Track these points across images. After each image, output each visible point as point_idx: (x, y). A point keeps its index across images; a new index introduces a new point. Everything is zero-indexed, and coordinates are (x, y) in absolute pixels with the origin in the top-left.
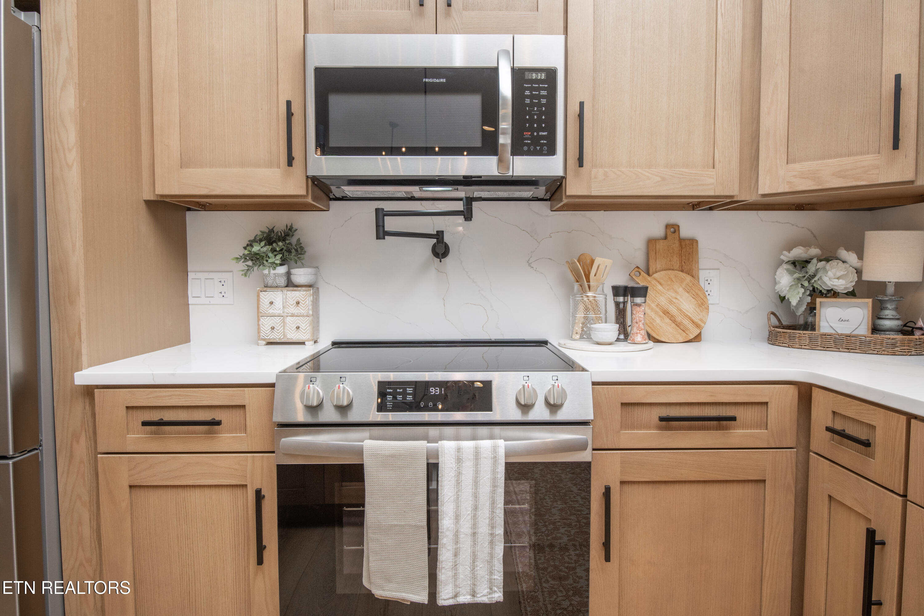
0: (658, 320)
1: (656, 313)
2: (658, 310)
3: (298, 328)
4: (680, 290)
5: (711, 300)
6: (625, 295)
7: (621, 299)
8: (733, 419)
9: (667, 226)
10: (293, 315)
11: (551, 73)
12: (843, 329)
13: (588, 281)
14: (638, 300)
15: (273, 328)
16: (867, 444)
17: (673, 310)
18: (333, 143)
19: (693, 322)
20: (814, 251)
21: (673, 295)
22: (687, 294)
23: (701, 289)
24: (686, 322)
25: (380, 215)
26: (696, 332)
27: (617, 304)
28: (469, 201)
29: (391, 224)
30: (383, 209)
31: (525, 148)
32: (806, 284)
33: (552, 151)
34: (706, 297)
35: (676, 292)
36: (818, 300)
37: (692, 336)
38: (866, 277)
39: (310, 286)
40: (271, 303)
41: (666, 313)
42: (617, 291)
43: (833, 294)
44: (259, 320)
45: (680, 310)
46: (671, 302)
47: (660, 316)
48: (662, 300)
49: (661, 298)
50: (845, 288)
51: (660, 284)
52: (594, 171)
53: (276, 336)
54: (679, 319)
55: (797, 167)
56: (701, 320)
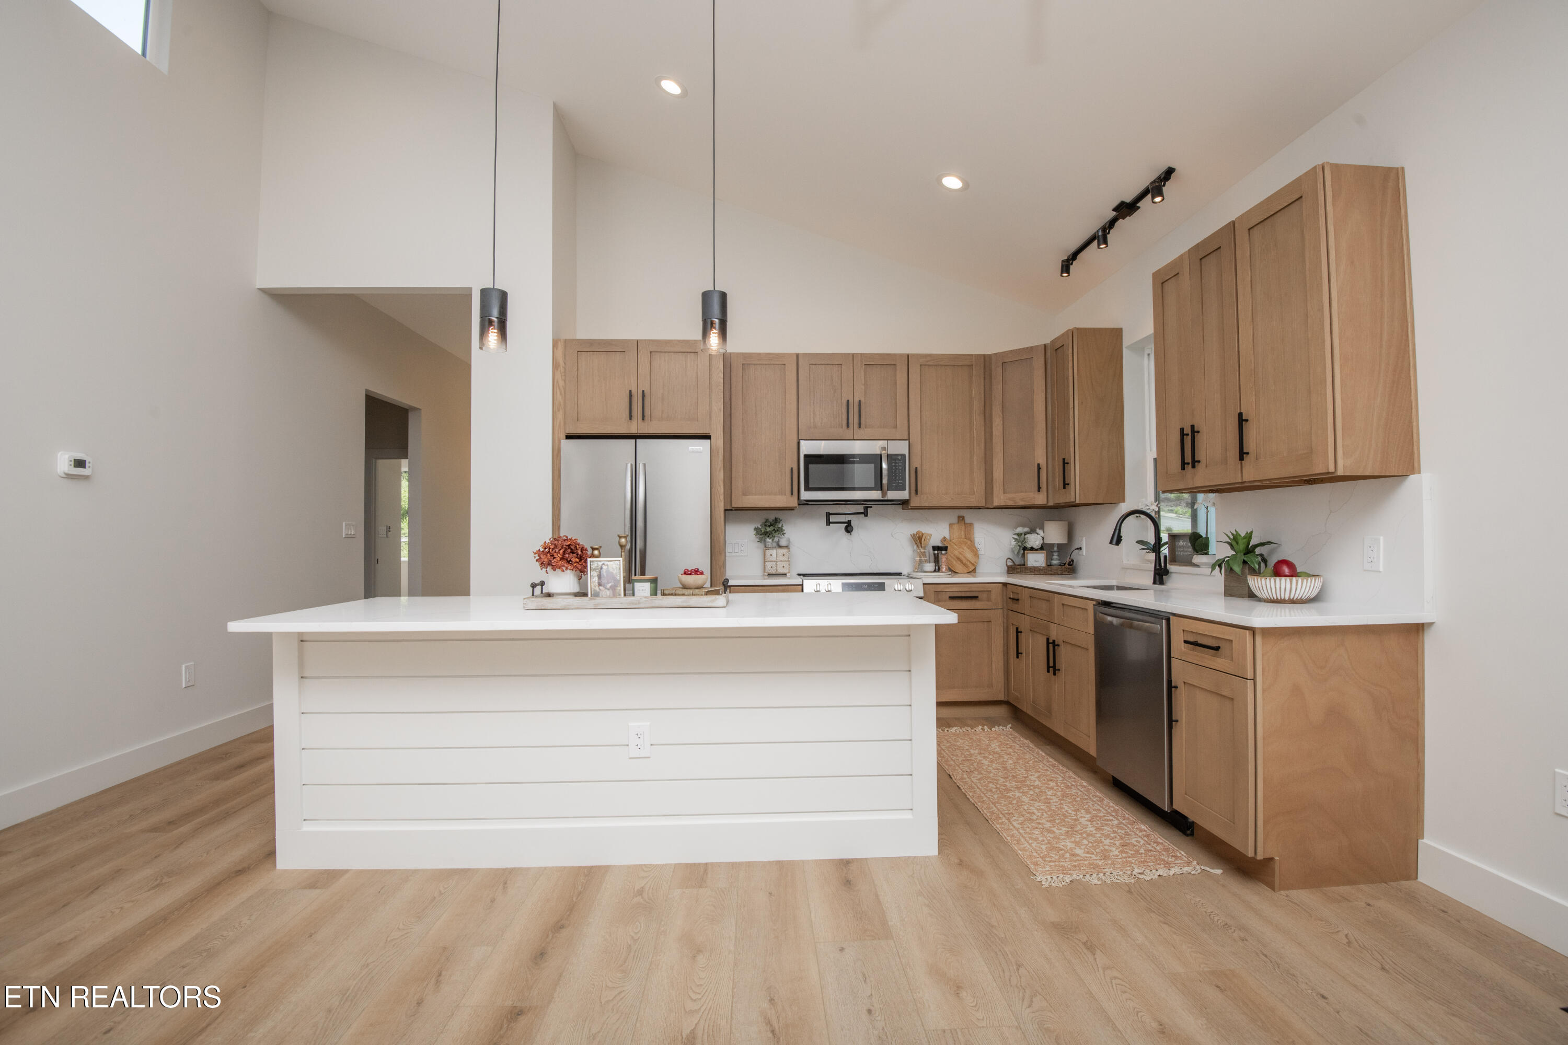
0: (954, 562)
1: (953, 558)
2: (955, 557)
3: (783, 567)
4: (965, 548)
5: (980, 552)
6: (938, 550)
7: (936, 552)
8: (977, 597)
9: (959, 517)
10: (781, 561)
11: (903, 456)
12: (1036, 564)
13: (921, 544)
14: (944, 552)
15: (772, 567)
16: (1018, 600)
17: (963, 558)
18: (810, 486)
19: (971, 563)
20: (1026, 529)
21: (962, 550)
22: (968, 550)
23: (975, 548)
24: (968, 563)
25: (828, 515)
26: (972, 568)
27: (934, 554)
28: (866, 509)
29: (832, 519)
30: (829, 513)
31: (893, 487)
32: (1021, 544)
33: (904, 489)
34: (977, 551)
35: (963, 549)
36: (1026, 552)
37: (971, 570)
38: (1046, 542)
39: (787, 547)
40: (771, 555)
41: (959, 559)
42: (934, 548)
43: (1032, 549)
44: (764, 563)
45: (964, 557)
46: (960, 553)
47: (956, 561)
48: (956, 553)
49: (956, 552)
50: (1038, 546)
51: (956, 545)
52: (922, 496)
53: (773, 571)
54: (964, 561)
55: (1008, 495)
56: (975, 562)
